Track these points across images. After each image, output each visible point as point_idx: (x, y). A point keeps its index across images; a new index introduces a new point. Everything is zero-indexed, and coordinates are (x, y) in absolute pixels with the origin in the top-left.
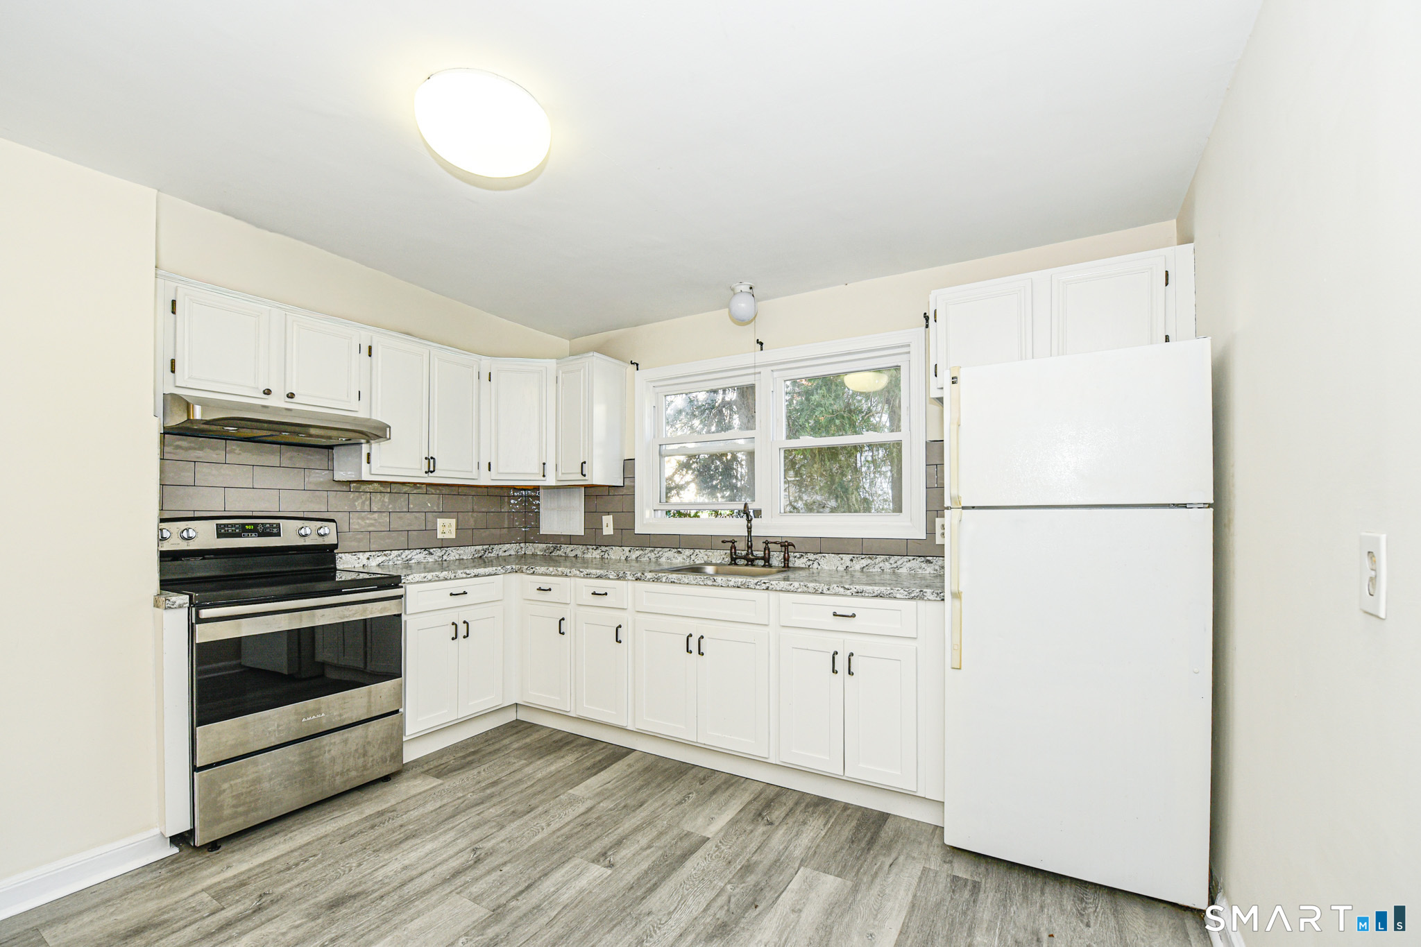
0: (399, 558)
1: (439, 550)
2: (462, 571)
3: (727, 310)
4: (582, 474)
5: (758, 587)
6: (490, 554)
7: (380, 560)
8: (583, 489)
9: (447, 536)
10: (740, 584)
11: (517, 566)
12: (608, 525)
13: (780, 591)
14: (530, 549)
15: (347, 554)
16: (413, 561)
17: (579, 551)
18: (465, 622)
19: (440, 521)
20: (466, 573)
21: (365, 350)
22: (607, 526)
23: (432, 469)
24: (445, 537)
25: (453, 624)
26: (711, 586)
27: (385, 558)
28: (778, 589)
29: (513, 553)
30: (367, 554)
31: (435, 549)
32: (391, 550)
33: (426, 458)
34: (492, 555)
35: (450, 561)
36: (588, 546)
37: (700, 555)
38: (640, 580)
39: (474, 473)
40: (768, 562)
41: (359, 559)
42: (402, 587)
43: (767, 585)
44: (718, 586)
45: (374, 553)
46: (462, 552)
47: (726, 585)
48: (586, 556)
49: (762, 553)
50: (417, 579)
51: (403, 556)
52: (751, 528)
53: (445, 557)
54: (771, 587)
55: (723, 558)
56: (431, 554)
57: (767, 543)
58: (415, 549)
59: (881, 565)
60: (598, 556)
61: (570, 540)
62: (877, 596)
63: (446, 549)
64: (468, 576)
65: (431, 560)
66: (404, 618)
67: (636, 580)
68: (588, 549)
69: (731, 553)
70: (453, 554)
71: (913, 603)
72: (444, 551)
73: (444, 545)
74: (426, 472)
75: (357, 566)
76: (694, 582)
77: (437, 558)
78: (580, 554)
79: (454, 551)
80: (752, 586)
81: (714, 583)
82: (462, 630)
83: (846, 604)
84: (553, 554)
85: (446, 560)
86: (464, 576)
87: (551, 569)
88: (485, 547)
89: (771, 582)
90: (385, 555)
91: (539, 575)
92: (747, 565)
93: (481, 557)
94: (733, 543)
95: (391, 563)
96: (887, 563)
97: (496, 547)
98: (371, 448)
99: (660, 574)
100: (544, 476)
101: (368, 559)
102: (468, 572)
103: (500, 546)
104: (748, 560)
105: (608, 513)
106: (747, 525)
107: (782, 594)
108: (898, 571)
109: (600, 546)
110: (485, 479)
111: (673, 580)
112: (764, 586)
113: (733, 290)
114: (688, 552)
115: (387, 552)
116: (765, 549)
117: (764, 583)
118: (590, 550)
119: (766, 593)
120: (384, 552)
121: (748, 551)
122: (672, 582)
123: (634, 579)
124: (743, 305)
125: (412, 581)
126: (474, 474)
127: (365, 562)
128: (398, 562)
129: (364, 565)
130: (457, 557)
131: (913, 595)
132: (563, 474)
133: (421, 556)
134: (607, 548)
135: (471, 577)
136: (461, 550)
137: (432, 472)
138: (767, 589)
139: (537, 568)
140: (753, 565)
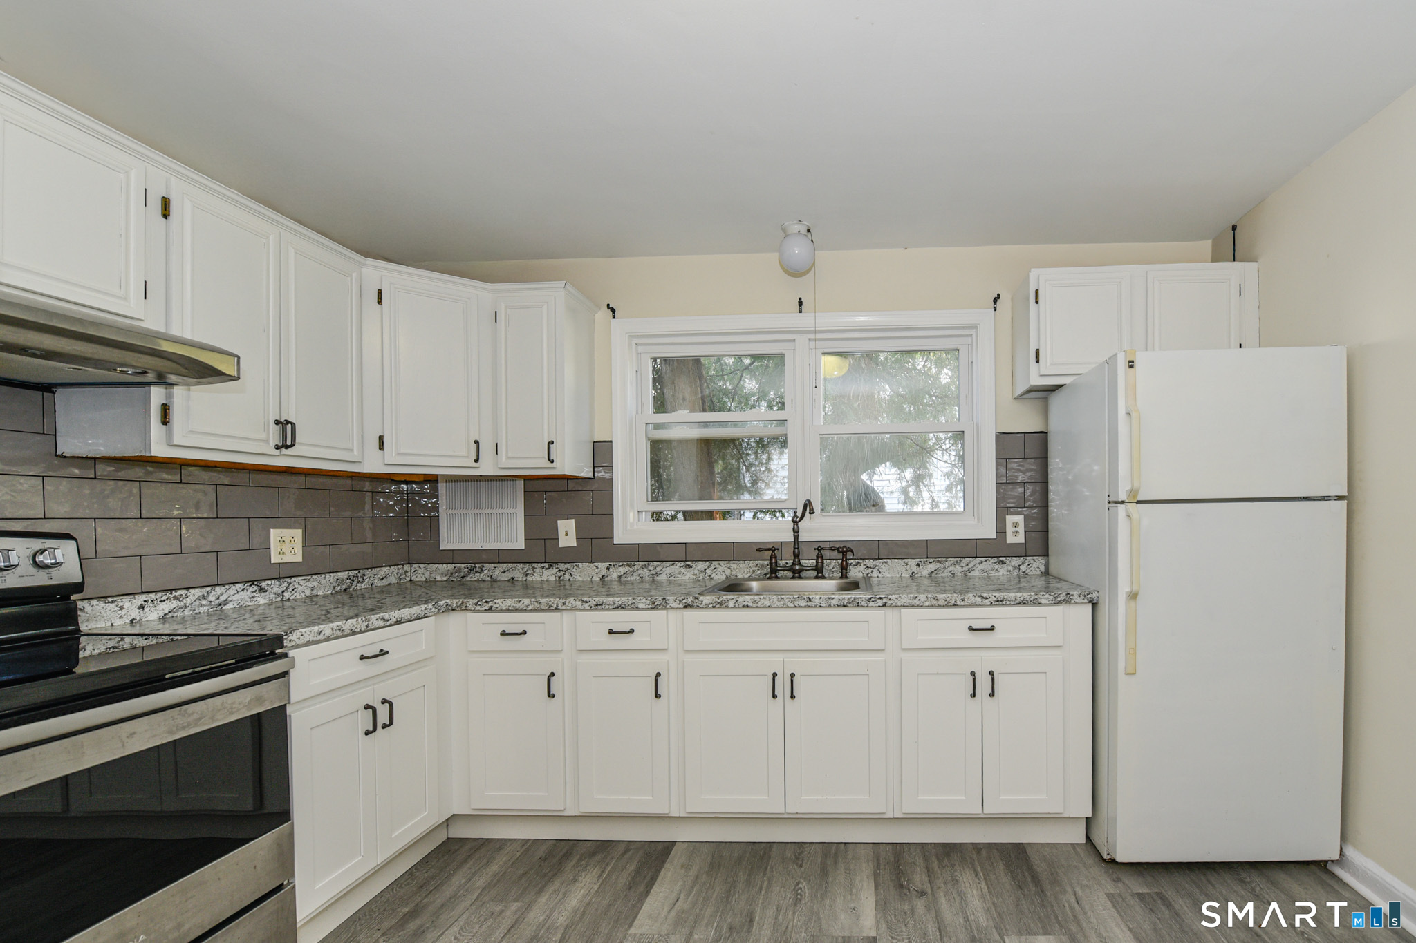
0: (204, 602)
1: (277, 583)
2: (377, 616)
3: (777, 254)
4: (549, 459)
5: (871, 604)
6: (359, 585)
7: (165, 607)
8: (523, 482)
9: (288, 558)
10: (846, 601)
11: (455, 601)
12: (567, 533)
13: (901, 606)
14: (421, 573)
15: (94, 602)
16: (230, 606)
17: (517, 572)
18: (384, 701)
19: (274, 534)
20: (383, 619)
21: (157, 207)
22: (567, 535)
23: (289, 443)
24: (285, 560)
25: (367, 707)
26: (805, 607)
27: (175, 604)
28: (899, 604)
29: (393, 580)
30: (140, 599)
31: (269, 582)
32: (188, 589)
33: (277, 422)
34: (363, 586)
35: (295, 600)
36: (534, 565)
37: (720, 569)
38: (691, 607)
39: (355, 452)
40: (822, 572)
41: (121, 608)
42: (285, 655)
43: (884, 600)
44: (815, 607)
45: (153, 596)
46: (315, 584)
47: (827, 605)
48: (530, 578)
49: (815, 561)
50: (306, 639)
51: (212, 598)
52: (798, 532)
53: (287, 595)
54: (889, 602)
55: (754, 571)
56: (262, 590)
57: (820, 549)
58: (234, 583)
59: (952, 568)
60: (553, 578)
61: (499, 557)
62: (1020, 603)
63: (288, 580)
64: (388, 624)
65: (262, 601)
66: (289, 710)
67: (685, 607)
68: (534, 568)
69: (771, 563)
70: (302, 588)
71: (1060, 608)
72: (286, 584)
73: (285, 573)
74: (277, 447)
75: (117, 622)
76: (780, 604)
77: (272, 596)
78: (518, 575)
79: (302, 582)
80: (863, 603)
81: (810, 604)
82: (383, 717)
83: (983, 615)
84: (468, 579)
85: (289, 599)
86: (381, 623)
87: (526, 601)
88: (352, 573)
89: (890, 597)
90: (176, 598)
91: (502, 611)
92: (793, 578)
93: (345, 590)
94: (773, 551)
95: (188, 612)
96: (957, 567)
97: (368, 572)
98: (169, 396)
99: (724, 597)
100: (477, 461)
101: (142, 607)
102: (386, 616)
103: (375, 571)
104: (794, 572)
105: (568, 517)
106: (794, 529)
107: (904, 611)
108: (970, 574)
109: (556, 563)
110: (373, 464)
111: (746, 604)
112: (880, 603)
113: (784, 230)
114: (701, 566)
115: (179, 592)
116: (817, 557)
117: (881, 598)
118: (538, 570)
119: (881, 612)
120: (175, 593)
121: (794, 560)
122: (744, 606)
123: (681, 606)
124: (798, 250)
125: (298, 642)
126: (355, 455)
127: (135, 613)
128: (202, 610)
129: (132, 621)
130: (308, 592)
131: (1059, 599)
132: (508, 458)
133: (245, 596)
134: (568, 566)
135: (391, 625)
136: (314, 580)
137: (287, 447)
138: (885, 605)
139: (498, 601)
140: (800, 578)
